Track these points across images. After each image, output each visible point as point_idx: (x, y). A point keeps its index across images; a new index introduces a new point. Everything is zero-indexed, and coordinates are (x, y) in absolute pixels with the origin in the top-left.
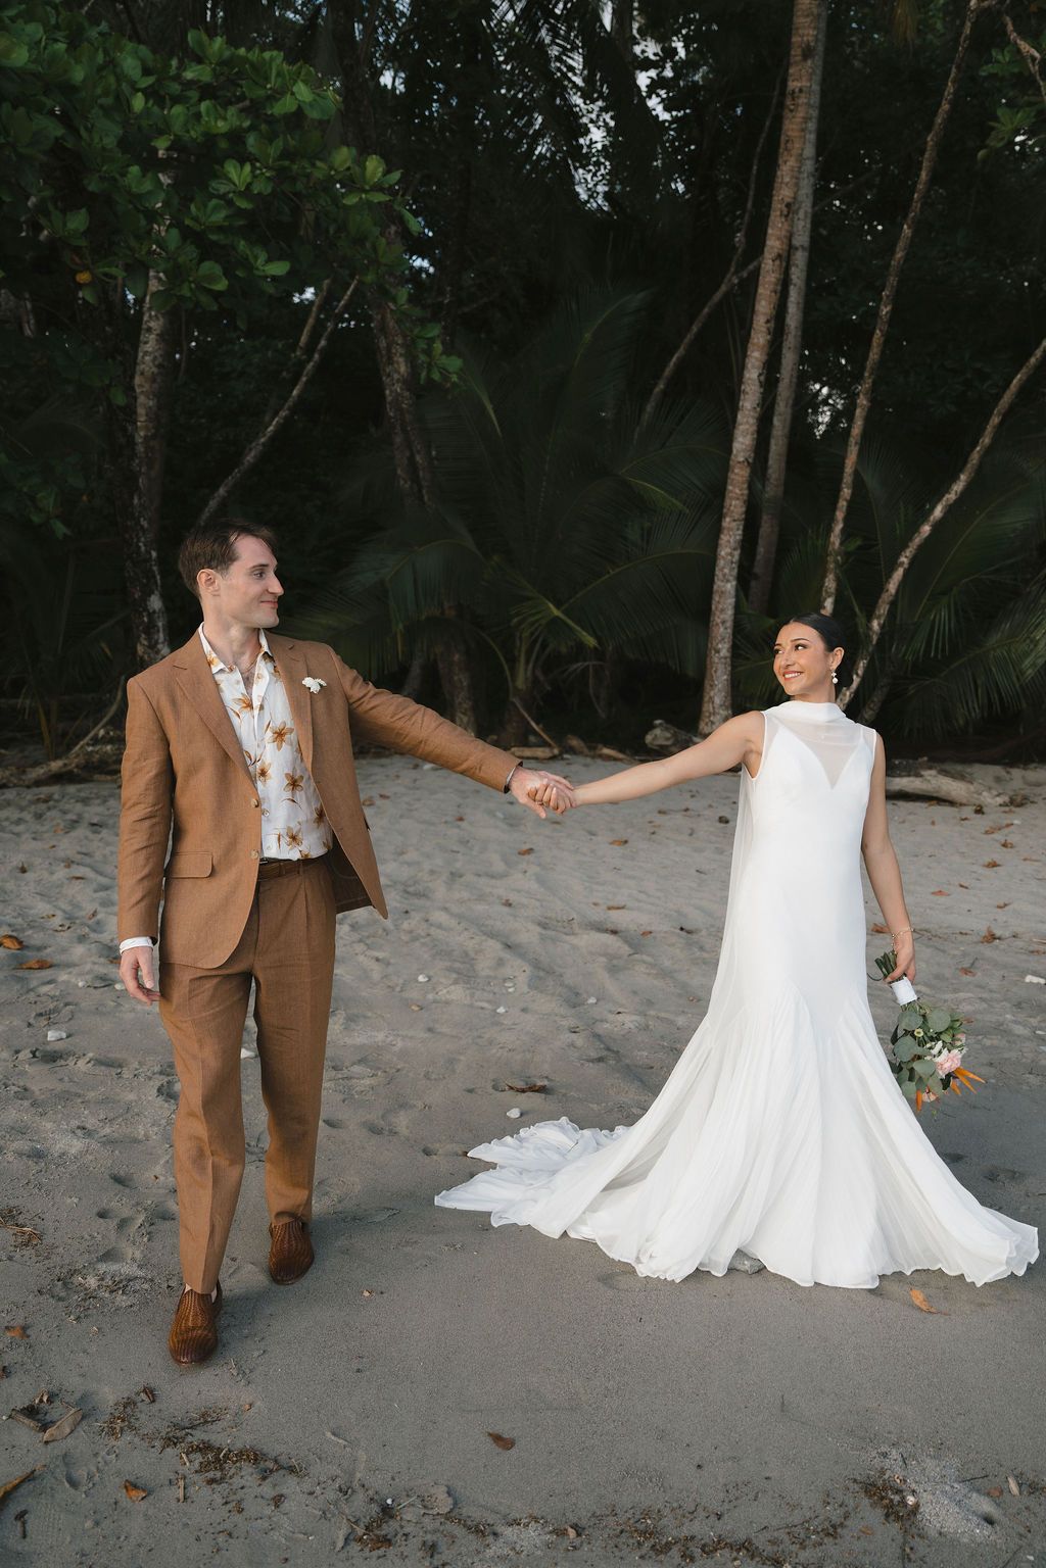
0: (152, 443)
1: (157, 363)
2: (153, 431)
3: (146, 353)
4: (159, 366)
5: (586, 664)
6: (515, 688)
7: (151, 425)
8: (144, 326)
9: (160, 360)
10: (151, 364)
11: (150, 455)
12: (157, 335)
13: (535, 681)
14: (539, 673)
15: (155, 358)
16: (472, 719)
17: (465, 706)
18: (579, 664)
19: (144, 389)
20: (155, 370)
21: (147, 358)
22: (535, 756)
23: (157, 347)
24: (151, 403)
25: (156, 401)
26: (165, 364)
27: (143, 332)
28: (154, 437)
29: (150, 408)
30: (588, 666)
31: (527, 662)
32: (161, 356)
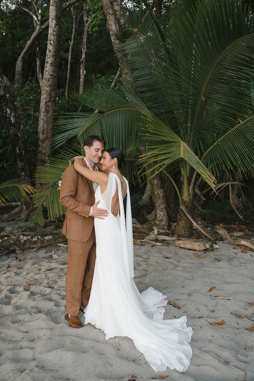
0: (48, 104)
1: (50, 74)
2: (49, 99)
3: (46, 71)
4: (51, 75)
5: (227, 184)
6: (183, 200)
7: (48, 97)
8: (46, 62)
9: (51, 73)
10: (48, 75)
11: (47, 108)
12: (50, 64)
13: (195, 195)
14: (197, 191)
15: (49, 72)
16: (165, 214)
17: (161, 207)
18: (223, 184)
19: (45, 84)
20: (49, 77)
21: (46, 73)
22: (193, 248)
23: (50, 68)
24: (48, 89)
25: (49, 88)
26: (53, 74)
27: (45, 64)
28: (49, 101)
29: (47, 91)
30: (229, 184)
31: (189, 185)
32: (51, 71)
